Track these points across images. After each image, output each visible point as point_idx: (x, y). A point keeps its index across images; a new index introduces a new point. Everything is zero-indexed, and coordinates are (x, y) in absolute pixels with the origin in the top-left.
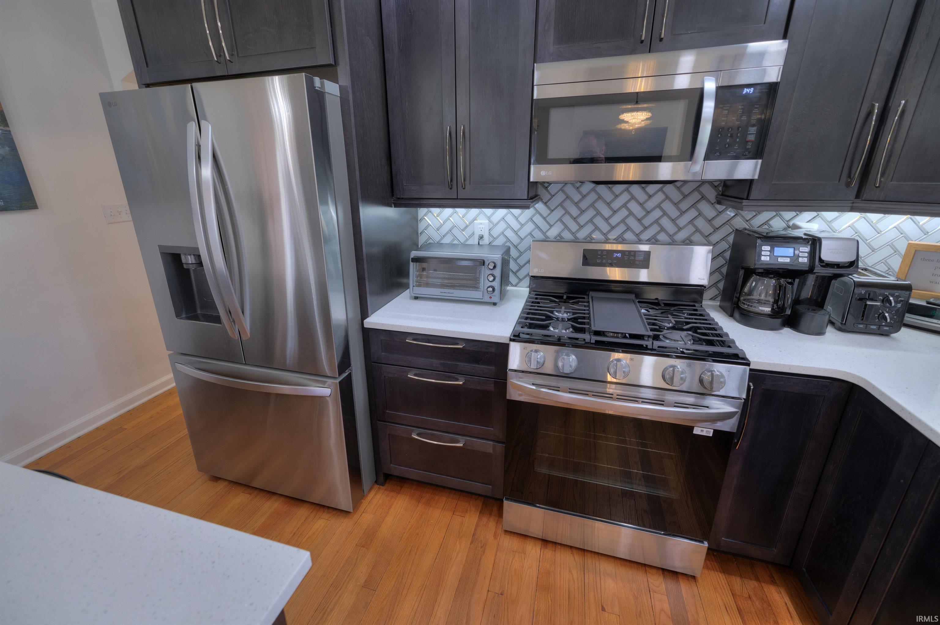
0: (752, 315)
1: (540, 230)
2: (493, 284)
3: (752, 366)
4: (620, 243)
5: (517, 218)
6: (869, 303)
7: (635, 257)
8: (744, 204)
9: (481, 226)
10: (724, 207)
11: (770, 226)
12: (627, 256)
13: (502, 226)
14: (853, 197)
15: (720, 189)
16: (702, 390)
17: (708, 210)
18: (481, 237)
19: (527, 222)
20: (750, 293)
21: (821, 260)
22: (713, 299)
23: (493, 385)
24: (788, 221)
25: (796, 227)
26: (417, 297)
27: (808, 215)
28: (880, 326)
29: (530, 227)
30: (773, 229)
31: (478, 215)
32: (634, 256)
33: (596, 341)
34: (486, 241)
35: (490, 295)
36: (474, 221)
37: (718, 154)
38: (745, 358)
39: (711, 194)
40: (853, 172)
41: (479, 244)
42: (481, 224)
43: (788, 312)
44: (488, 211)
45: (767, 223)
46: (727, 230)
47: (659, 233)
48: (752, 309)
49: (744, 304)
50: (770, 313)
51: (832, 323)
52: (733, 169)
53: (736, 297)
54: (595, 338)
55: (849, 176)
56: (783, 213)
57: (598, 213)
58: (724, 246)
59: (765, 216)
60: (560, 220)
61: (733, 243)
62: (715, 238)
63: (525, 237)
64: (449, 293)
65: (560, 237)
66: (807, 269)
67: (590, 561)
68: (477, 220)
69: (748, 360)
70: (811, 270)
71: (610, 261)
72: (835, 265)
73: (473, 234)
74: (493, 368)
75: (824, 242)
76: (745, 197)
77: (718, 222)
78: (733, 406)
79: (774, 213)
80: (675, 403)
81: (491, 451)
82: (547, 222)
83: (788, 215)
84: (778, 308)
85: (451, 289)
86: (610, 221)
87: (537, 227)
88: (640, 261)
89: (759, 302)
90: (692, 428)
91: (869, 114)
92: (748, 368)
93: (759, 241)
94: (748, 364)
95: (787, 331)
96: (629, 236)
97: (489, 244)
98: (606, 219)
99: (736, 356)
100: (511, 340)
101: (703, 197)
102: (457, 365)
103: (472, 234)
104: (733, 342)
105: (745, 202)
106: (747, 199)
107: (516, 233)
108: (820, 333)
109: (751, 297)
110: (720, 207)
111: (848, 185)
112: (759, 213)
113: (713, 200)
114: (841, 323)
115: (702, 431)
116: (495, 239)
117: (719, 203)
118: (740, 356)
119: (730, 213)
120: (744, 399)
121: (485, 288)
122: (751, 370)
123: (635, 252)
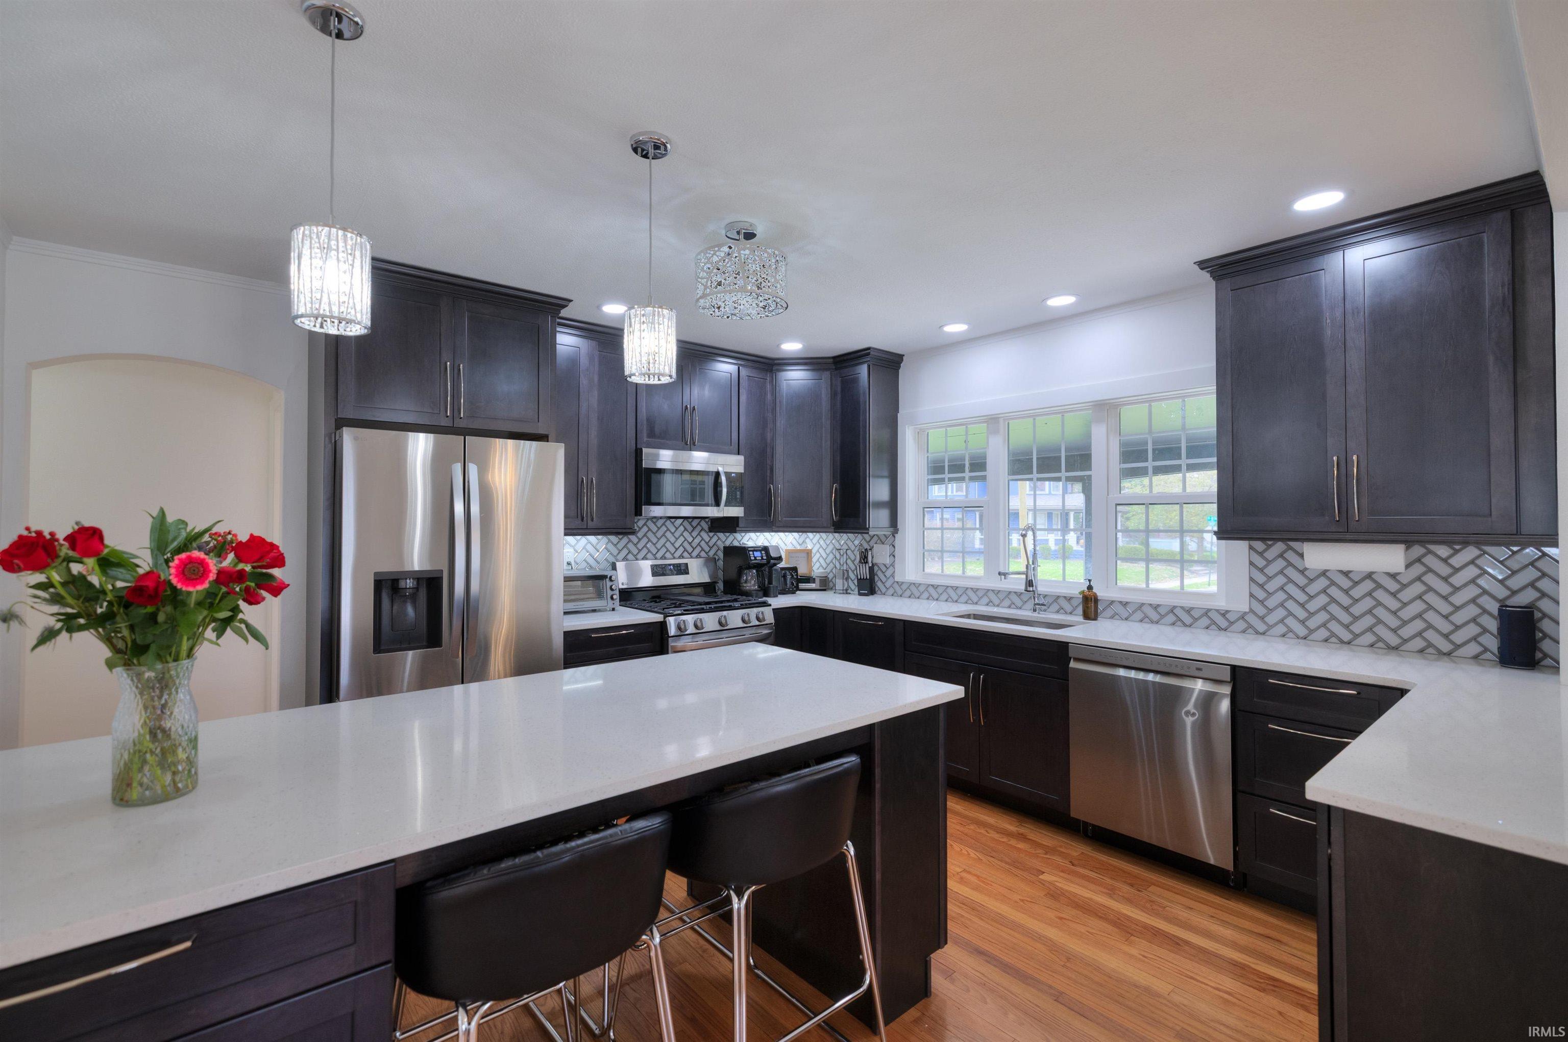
0: (749, 592)
2: (612, 593)
3: (774, 606)
4: (668, 559)
6: (788, 578)
7: (679, 568)
9: (569, 554)
10: (716, 532)
12: (674, 567)
13: (584, 554)
14: (772, 525)
15: (709, 523)
17: (706, 537)
21: (770, 558)
25: (756, 542)
34: (574, 566)
35: (613, 602)
38: (769, 603)
39: (705, 525)
42: (568, 552)
43: (764, 587)
46: (717, 547)
47: (685, 552)
50: (757, 589)
57: (649, 540)
66: (766, 562)
69: (769, 606)
70: (768, 564)
72: (774, 559)
74: (650, 644)
75: (769, 549)
76: (734, 526)
77: (711, 542)
80: (750, 634)
84: (761, 585)
85: (582, 602)
87: (630, 551)
88: (683, 570)
89: (752, 584)
91: (770, 489)
92: (771, 609)
96: (669, 554)
98: (655, 545)
99: (766, 603)
100: (664, 618)
101: (702, 529)
102: (627, 648)
105: (737, 529)
109: (747, 582)
110: (711, 534)
111: (770, 520)
113: (707, 531)
116: (579, 565)
117: (711, 531)
119: (719, 537)
120: (774, 622)
121: (609, 597)
122: (773, 609)
123: (680, 564)
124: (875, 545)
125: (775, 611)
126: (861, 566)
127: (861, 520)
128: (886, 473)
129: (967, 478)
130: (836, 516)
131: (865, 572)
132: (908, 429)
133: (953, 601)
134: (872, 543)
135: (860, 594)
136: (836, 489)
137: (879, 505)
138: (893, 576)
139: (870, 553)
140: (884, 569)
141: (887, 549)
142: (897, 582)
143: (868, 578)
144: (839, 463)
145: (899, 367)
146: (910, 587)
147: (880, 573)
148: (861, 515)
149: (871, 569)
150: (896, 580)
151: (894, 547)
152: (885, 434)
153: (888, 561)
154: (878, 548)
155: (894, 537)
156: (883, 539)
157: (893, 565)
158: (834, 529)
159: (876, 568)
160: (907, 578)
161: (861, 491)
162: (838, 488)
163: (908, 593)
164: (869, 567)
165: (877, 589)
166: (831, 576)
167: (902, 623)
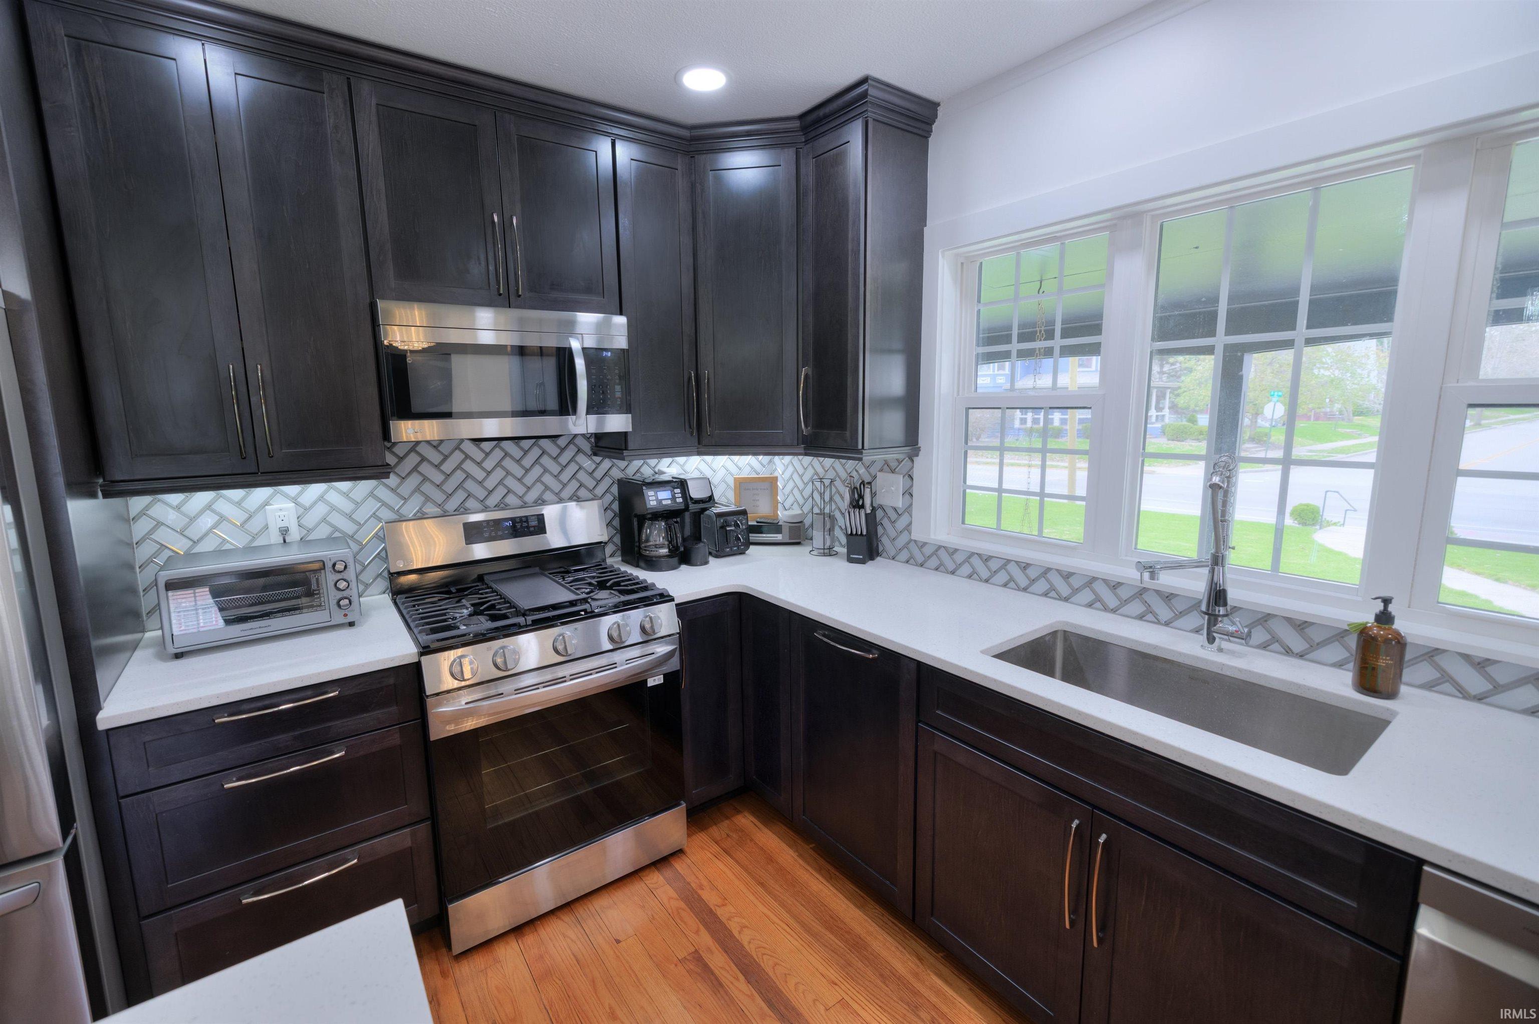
0: (654, 559)
1: (391, 508)
2: (347, 593)
3: (677, 601)
4: (503, 509)
5: (346, 495)
6: (728, 529)
7: (528, 523)
8: (624, 454)
9: (282, 513)
10: (601, 458)
11: (642, 474)
12: (518, 523)
13: (321, 510)
14: (696, 444)
15: (593, 440)
16: (646, 638)
17: (587, 463)
18: (284, 532)
19: (365, 499)
20: (647, 540)
21: (691, 498)
22: (612, 556)
23: (397, 736)
24: (654, 467)
25: (662, 473)
26: (182, 653)
27: (666, 461)
28: (738, 547)
29: (371, 506)
30: (645, 476)
31: (272, 497)
32: (527, 521)
33: (532, 621)
34: (295, 535)
35: (343, 612)
36: (264, 506)
37: (596, 409)
38: (669, 596)
39: (586, 446)
40: (692, 424)
41: (285, 541)
42: (281, 510)
43: (682, 549)
44: (292, 490)
45: (638, 471)
46: (607, 482)
47: (543, 492)
48: (653, 554)
49: (646, 550)
50: (668, 554)
51: (710, 553)
52: (600, 423)
53: (636, 546)
54: (530, 619)
55: (690, 427)
56: (649, 461)
58: (609, 498)
59: (637, 463)
60: (417, 489)
61: (619, 494)
62: (599, 491)
63: (366, 522)
64: (260, 627)
65: (421, 513)
66: (684, 507)
67: (581, 911)
68: (271, 505)
69: (672, 596)
70: (687, 509)
71: (500, 533)
72: (700, 501)
73: (266, 527)
74: (394, 709)
75: (689, 483)
76: (623, 447)
77: (598, 474)
78: (672, 644)
79: (642, 461)
80: (626, 661)
81: (408, 843)
82: (398, 495)
83: (653, 462)
84: (673, 547)
85: (263, 620)
86: (486, 484)
87: (384, 504)
88: (534, 527)
89: (656, 546)
90: (646, 681)
91: (690, 378)
92: (673, 603)
93: (644, 488)
94: (673, 600)
95: (684, 567)
96: (511, 500)
97: (301, 539)
98: (480, 482)
99: (662, 595)
100: (422, 654)
101: (579, 450)
102: (328, 728)
103: (264, 528)
104: (653, 585)
105: (625, 453)
106: (626, 449)
107: (350, 517)
108: (706, 563)
109: (648, 544)
110: (598, 459)
111: (692, 434)
112: (630, 461)
113: (590, 453)
114: (716, 551)
115: (654, 680)
116: (309, 531)
117: (595, 454)
118: (665, 594)
119: (607, 463)
120: (678, 633)
121: (333, 602)
122: (677, 605)
123: (526, 517)
124: (879, 474)
125: (684, 610)
126: (852, 514)
127: (848, 433)
128: (898, 345)
129: (1014, 354)
130: (806, 426)
131: (859, 521)
132: (943, 257)
133: (1019, 589)
134: (873, 470)
135: (851, 560)
136: (806, 376)
137: (884, 403)
138: (908, 528)
139: (868, 491)
140: (893, 516)
141: (898, 482)
142: (915, 541)
143: (865, 533)
144: (811, 327)
145: (930, 132)
146: (939, 552)
147: (885, 522)
148: (848, 425)
149: (871, 520)
150: (913, 538)
151: (912, 479)
152: (899, 269)
153: (900, 503)
154: (883, 480)
155: (912, 461)
156: (893, 465)
157: (909, 509)
158: (805, 449)
159: (879, 514)
160: (932, 537)
161: (849, 380)
162: (810, 373)
163: (933, 562)
164: (866, 515)
165: (881, 549)
166: (807, 522)
167: (913, 666)
